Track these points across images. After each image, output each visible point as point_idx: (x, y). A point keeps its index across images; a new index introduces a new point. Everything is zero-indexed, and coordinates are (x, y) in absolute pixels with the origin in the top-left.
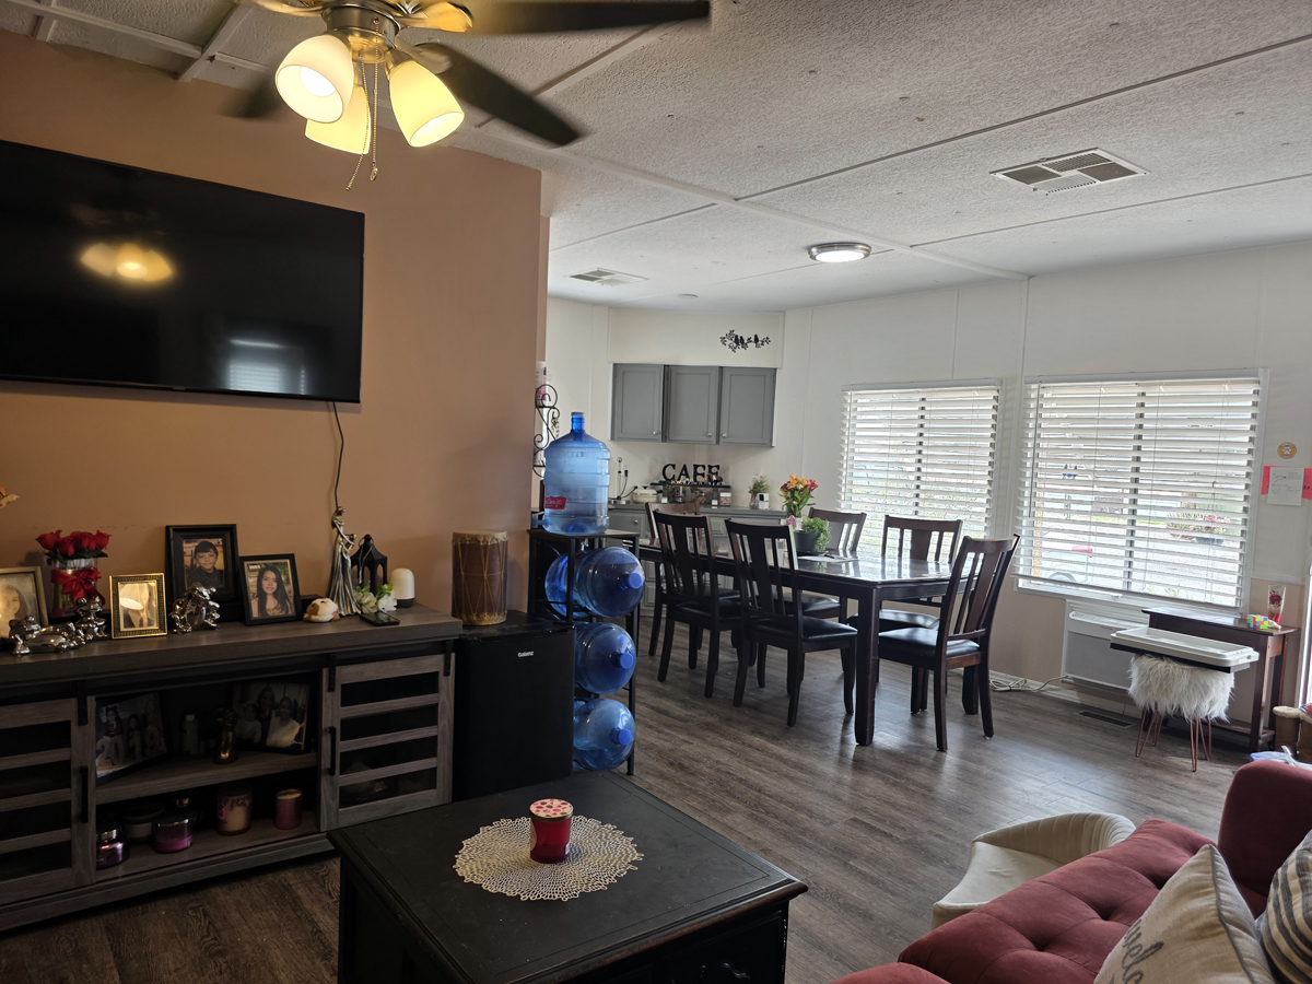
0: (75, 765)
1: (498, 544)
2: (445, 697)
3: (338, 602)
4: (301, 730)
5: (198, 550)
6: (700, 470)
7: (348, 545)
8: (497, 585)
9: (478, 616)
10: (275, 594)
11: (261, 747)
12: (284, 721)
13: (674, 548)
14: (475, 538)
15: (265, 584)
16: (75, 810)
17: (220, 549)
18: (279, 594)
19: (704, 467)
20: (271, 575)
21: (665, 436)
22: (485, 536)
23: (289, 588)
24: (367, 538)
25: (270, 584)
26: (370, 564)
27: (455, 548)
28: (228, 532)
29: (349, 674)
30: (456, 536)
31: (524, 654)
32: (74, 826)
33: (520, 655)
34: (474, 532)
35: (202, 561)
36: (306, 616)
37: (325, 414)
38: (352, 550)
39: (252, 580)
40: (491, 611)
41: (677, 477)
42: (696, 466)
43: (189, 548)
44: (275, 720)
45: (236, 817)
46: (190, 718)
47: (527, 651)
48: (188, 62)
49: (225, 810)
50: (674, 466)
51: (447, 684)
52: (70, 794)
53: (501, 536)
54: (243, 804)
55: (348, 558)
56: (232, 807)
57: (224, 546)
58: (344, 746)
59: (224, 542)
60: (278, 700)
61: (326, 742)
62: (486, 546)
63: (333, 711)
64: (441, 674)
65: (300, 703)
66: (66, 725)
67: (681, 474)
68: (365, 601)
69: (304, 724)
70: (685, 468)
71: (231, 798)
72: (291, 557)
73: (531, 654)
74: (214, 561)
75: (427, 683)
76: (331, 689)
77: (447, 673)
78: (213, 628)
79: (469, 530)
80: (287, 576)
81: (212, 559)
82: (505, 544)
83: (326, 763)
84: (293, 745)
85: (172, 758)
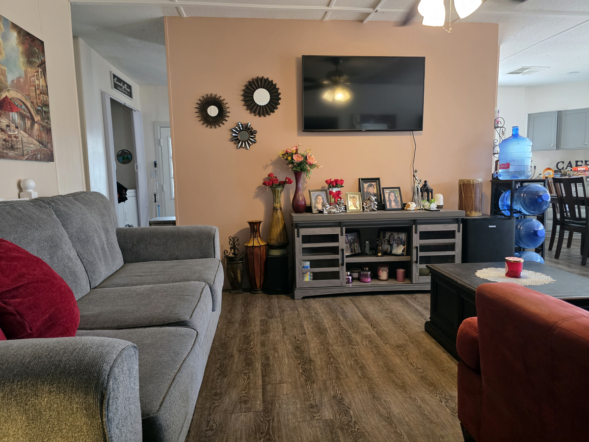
0: (340, 248)
1: (478, 183)
2: (458, 240)
3: (416, 204)
4: (404, 248)
5: (369, 186)
6: (579, 163)
7: (419, 183)
8: (478, 200)
9: (470, 212)
10: (394, 201)
11: (390, 254)
12: (398, 245)
13: (564, 195)
14: (469, 181)
15: (391, 197)
16: (340, 262)
17: (375, 186)
18: (396, 201)
19: (582, 162)
20: (392, 194)
21: (558, 147)
22: (473, 180)
23: (399, 199)
24: (425, 182)
25: (392, 198)
26: (426, 191)
27: (460, 186)
28: (377, 180)
29: (422, 228)
30: (460, 180)
31: (492, 226)
32: (340, 267)
33: (490, 226)
34: (468, 179)
35: (370, 190)
36: (405, 208)
37: (410, 136)
38: (420, 186)
39: (386, 196)
40: (476, 210)
41: (565, 168)
42: (577, 162)
43: (366, 185)
44: (395, 245)
45: (384, 274)
46: (367, 242)
47: (493, 225)
48: (368, 14)
49: (381, 272)
50: (563, 162)
51: (459, 236)
52: (339, 257)
53: (480, 180)
54: (386, 271)
55: (419, 188)
56: (383, 272)
57: (376, 185)
58: (421, 254)
59: (376, 183)
60: (396, 238)
61: (414, 251)
62: (473, 184)
63: (417, 241)
64: (457, 231)
65: (403, 239)
66: (337, 235)
67: (568, 166)
68: (425, 204)
69: (405, 246)
70: (570, 163)
71: (382, 268)
72: (399, 188)
73: (495, 226)
74: (373, 190)
75: (451, 234)
76: (416, 233)
77: (459, 231)
78: (375, 211)
79: (466, 177)
80: (398, 195)
81: (373, 189)
82: (481, 183)
83: (414, 259)
84: (402, 254)
85: (362, 254)
